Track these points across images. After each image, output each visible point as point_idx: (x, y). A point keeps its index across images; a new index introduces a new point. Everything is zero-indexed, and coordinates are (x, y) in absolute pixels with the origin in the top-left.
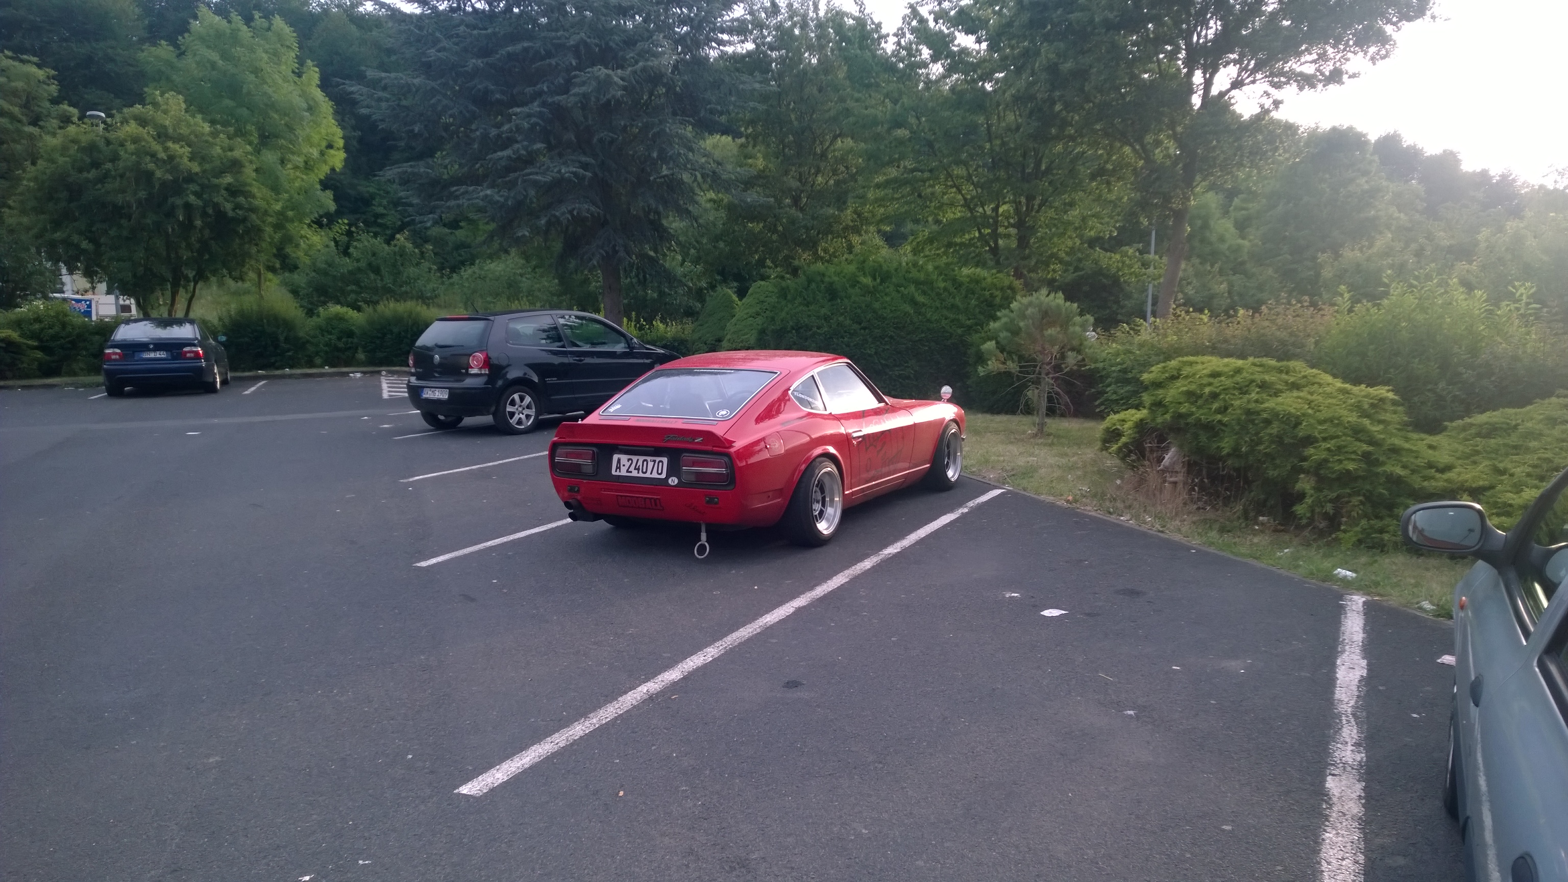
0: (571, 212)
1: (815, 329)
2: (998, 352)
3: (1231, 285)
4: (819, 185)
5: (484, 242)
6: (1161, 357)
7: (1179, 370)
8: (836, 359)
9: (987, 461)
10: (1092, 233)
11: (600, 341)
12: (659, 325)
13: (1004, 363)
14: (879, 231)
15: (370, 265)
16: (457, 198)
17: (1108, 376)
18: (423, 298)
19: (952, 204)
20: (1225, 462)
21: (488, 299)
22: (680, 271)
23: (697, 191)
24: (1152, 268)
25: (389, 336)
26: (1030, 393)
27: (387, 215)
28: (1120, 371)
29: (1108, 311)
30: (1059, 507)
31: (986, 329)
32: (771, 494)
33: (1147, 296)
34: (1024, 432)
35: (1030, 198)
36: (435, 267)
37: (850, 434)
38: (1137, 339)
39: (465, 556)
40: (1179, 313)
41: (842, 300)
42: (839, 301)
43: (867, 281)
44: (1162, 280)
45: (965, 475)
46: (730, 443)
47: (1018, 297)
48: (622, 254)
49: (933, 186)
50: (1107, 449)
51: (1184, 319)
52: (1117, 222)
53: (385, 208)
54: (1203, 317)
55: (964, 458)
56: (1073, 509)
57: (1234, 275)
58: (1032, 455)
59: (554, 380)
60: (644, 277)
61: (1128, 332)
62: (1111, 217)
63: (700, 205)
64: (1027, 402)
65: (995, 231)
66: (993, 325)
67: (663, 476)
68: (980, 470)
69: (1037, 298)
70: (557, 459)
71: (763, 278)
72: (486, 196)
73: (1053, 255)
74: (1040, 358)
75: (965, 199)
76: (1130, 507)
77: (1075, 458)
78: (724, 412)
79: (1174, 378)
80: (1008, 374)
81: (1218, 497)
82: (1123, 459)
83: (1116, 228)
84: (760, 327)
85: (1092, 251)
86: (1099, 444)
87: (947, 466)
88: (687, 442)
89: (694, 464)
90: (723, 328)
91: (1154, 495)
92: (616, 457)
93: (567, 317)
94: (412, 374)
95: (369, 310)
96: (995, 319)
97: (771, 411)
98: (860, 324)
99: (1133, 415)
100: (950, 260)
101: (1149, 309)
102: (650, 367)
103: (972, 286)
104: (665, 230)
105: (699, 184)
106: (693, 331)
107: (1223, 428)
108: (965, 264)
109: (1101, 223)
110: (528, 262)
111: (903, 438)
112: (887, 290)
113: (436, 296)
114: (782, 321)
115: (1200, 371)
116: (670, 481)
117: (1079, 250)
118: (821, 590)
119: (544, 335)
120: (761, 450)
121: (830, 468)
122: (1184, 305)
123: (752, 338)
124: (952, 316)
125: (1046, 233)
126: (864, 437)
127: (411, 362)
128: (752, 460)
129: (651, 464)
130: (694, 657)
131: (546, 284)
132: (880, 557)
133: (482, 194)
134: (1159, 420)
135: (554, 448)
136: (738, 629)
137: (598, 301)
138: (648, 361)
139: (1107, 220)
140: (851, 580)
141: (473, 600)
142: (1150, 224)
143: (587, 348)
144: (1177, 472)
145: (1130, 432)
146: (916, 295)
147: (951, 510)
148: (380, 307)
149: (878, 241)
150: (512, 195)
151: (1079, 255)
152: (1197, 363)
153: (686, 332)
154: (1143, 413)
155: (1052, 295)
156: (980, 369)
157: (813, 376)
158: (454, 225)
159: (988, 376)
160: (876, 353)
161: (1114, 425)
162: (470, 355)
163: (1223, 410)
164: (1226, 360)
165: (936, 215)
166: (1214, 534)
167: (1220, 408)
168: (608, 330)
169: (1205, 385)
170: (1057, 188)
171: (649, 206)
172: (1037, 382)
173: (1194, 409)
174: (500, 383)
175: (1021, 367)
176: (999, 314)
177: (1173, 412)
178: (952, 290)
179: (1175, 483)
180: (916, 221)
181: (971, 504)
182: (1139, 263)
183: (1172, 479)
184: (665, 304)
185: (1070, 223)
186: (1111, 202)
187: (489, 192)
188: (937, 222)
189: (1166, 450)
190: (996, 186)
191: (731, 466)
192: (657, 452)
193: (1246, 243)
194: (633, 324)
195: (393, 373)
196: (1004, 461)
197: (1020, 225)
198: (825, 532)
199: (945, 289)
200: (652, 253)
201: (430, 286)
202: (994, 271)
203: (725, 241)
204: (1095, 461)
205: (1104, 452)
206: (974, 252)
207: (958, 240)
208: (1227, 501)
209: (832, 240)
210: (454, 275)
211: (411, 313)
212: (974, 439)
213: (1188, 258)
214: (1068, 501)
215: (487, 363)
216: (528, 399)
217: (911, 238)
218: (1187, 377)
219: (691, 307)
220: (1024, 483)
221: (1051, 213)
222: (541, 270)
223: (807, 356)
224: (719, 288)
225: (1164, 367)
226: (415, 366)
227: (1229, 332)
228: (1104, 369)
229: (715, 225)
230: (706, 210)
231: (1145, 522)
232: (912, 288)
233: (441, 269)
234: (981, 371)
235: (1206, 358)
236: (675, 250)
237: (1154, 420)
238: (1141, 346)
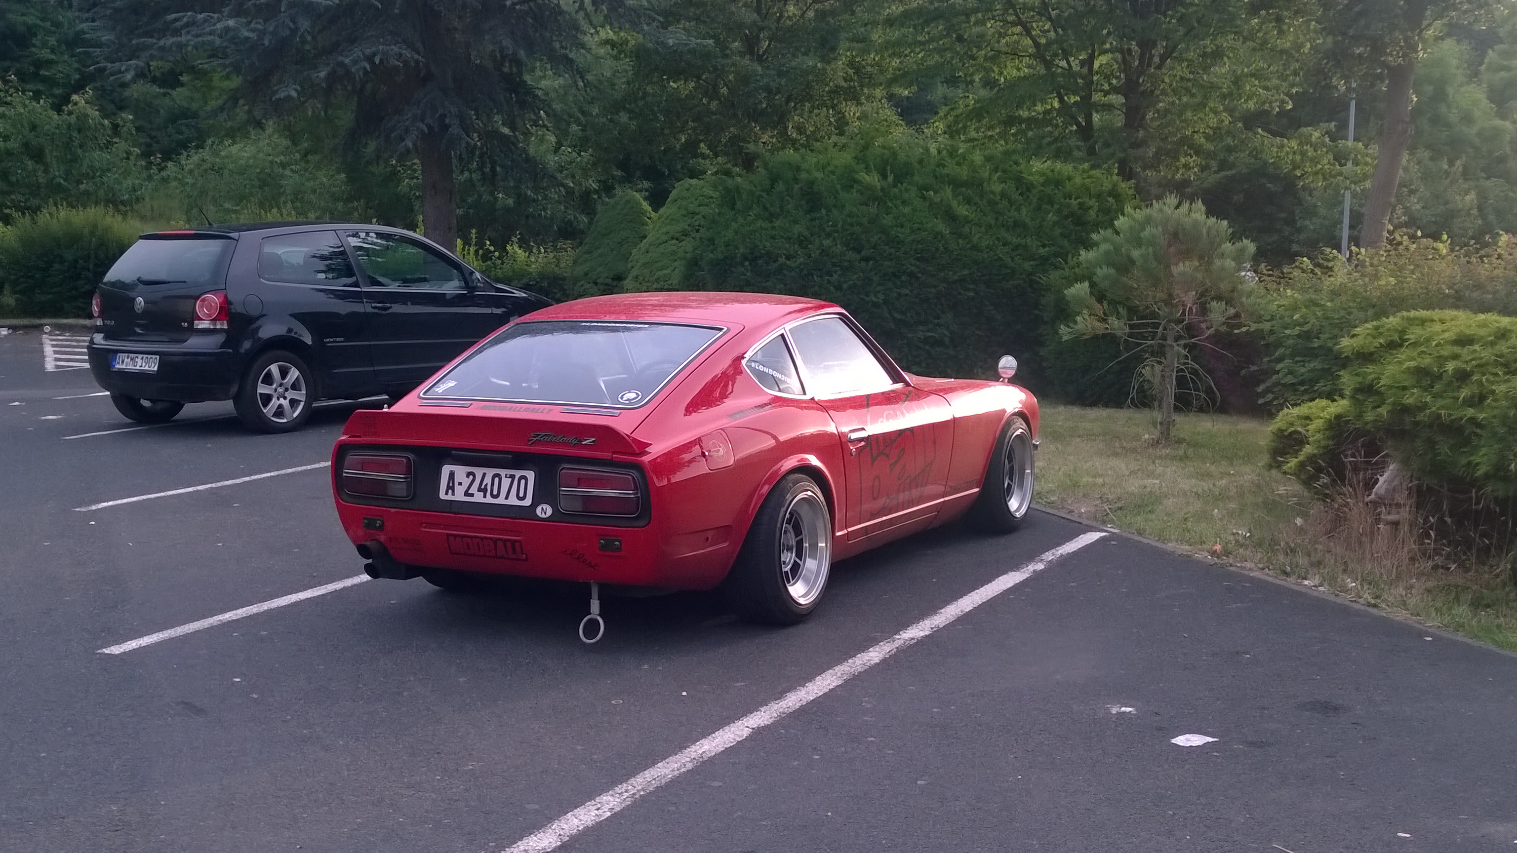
0: (370, 59)
1: (782, 260)
2: (1093, 301)
3: (1482, 196)
4: (789, 18)
5: (222, 109)
6: (1370, 312)
7: (1403, 332)
8: (822, 307)
9: (1076, 485)
10: (1251, 105)
11: (417, 276)
12: (515, 250)
13: (1104, 320)
14: (891, 97)
15: (26, 145)
16: (177, 32)
17: (1278, 344)
18: (113, 202)
19: (1014, 53)
20: (1480, 489)
21: (227, 205)
22: (552, 160)
23: (584, 25)
24: (1349, 164)
25: (56, 266)
26: (1146, 372)
27: (57, 63)
28: (1299, 336)
29: (1275, 237)
30: (1198, 562)
31: (1072, 262)
32: (710, 535)
33: (1342, 213)
34: (1137, 437)
35: (1146, 45)
36: (137, 150)
37: (845, 435)
38: (1328, 282)
39: (186, 637)
40: (1398, 238)
41: (829, 211)
42: (823, 211)
43: (872, 179)
44: (1368, 184)
45: (1038, 507)
46: (643, 447)
47: (1128, 209)
48: (455, 130)
49: (983, 23)
50: (1279, 466)
51: (1407, 249)
52: (1293, 86)
53: (53, 51)
54: (1440, 246)
55: (1036, 478)
56: (1222, 566)
57: (1488, 178)
58: (1151, 475)
59: (339, 341)
60: (493, 169)
61: (1312, 271)
62: (1283, 77)
63: (589, 50)
64: (1141, 386)
65: (1086, 99)
66: (1085, 256)
67: (528, 502)
68: (1063, 500)
69: (1161, 211)
70: (347, 472)
71: (694, 174)
72: (227, 29)
73: (1184, 141)
74: (1164, 311)
75: (1037, 44)
76: (1319, 564)
77: (1224, 482)
78: (632, 395)
79: (1393, 346)
80: (1109, 339)
81: (1470, 548)
82: (1307, 483)
83: (1291, 96)
84: (689, 256)
85: (1250, 134)
86: (1265, 459)
87: (1009, 492)
88: (566, 444)
89: (580, 482)
90: (626, 258)
91: (1360, 543)
92: (446, 470)
93: (363, 235)
94: (98, 330)
95: (25, 221)
96: (1089, 245)
97: (711, 392)
98: (859, 252)
99: (1323, 409)
100: (1011, 146)
101: (1345, 233)
102: (502, 320)
103: (1048, 190)
104: (530, 91)
105: (587, 15)
106: (575, 262)
107: (1478, 431)
108: (1038, 152)
109: (1266, 88)
110: (295, 144)
111: (935, 443)
112: (906, 196)
113: (137, 200)
114: (727, 245)
115: (1438, 334)
116: (539, 511)
117: (1229, 132)
118: (793, 700)
119: (322, 265)
120: (691, 461)
121: (810, 491)
122: (1406, 225)
123: (676, 271)
124: (1015, 240)
125: (1173, 103)
126: (867, 439)
127: (95, 309)
128: (680, 476)
129: (506, 482)
130: (580, 811)
131: (325, 180)
132: (897, 644)
133: (219, 26)
134: (1370, 416)
135: (340, 454)
136: (654, 763)
137: (412, 211)
138: (499, 311)
139: (1275, 82)
140: (846, 682)
141: (199, 711)
142: (1349, 89)
143: (394, 287)
144: (1398, 505)
145: (1319, 436)
146: (954, 204)
147: (1016, 567)
148: (43, 218)
149: (889, 113)
150: (271, 29)
151: (1229, 141)
152: (1432, 321)
153: (562, 265)
154: (1341, 406)
155: (1186, 206)
156: (1063, 329)
157: (782, 335)
158: (170, 80)
159: (1078, 341)
160: (885, 302)
161: (1292, 424)
162: (197, 298)
163: (1478, 400)
164: (1482, 317)
165: (988, 70)
166: (1462, 611)
167: (1472, 397)
168: (431, 258)
169: (1446, 359)
170: (1193, 28)
171: (501, 52)
172: (1159, 353)
173: (1428, 399)
174: (247, 345)
175: (1131, 327)
176: (1094, 236)
177: (1394, 404)
178: (1015, 196)
179: (1396, 524)
180: (952, 81)
181: (1049, 556)
182: (1331, 156)
183: (1390, 518)
184: (527, 217)
185: (1213, 87)
186: (1282, 52)
187: (231, 23)
188: (989, 83)
189: (1381, 467)
190: (1089, 23)
191: (644, 485)
192: (517, 461)
193: (1507, 124)
194: (472, 249)
195: (63, 329)
196: (1103, 485)
197: (1129, 89)
198: (802, 601)
199: (1003, 195)
200: (506, 131)
201: (128, 182)
202: (1086, 165)
203: (630, 111)
204: (1258, 486)
205: (1274, 472)
206: (1051, 133)
207: (1024, 113)
208: (1484, 554)
209: (811, 112)
210: (170, 164)
211: (95, 226)
212: (1052, 447)
213: (1412, 149)
214: (1214, 553)
215: (225, 311)
216: (294, 374)
217: (945, 109)
218: (1415, 344)
219: (570, 222)
220: (1139, 521)
221: (1181, 70)
222: (317, 157)
223: (769, 302)
224: (618, 191)
225: (1377, 328)
226: (102, 315)
227: (1483, 270)
228: (1272, 332)
229: (613, 85)
230: (597, 58)
231: (1347, 591)
232: (948, 192)
233: (146, 154)
234: (1065, 332)
235: (1448, 313)
236: (544, 126)
237: (1360, 416)
238: (1335, 294)
